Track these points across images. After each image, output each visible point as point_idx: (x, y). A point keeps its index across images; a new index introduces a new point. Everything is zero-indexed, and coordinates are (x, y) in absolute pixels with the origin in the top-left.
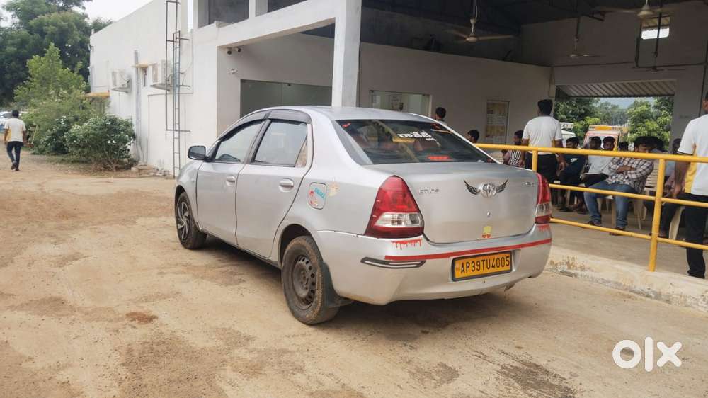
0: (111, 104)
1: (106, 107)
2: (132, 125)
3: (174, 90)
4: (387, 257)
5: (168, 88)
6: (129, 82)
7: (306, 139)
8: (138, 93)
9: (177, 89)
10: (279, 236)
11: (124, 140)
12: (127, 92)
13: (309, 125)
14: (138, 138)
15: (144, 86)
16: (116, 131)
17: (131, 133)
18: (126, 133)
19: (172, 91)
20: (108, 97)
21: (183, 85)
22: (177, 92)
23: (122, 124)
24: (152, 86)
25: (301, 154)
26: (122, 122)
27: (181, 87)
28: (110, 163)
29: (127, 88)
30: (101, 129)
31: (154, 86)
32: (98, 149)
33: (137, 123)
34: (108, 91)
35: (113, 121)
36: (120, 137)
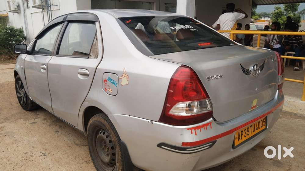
0: (10, 20)
1: (7, 22)
2: (23, 32)
3: (48, 9)
4: (184, 144)
5: (43, 7)
6: (19, 6)
7: (96, 34)
8: (24, 12)
9: (50, 7)
10: (81, 113)
11: (20, 41)
12: (18, 13)
13: (97, 24)
14: (28, 39)
15: (28, 8)
16: (15, 36)
17: (23, 37)
18: (20, 36)
19: (46, 10)
20: (7, 16)
21: (53, 5)
22: (50, 9)
23: (17, 31)
24: (32, 7)
25: (93, 47)
26: (17, 30)
27: (51, 6)
28: (13, 55)
29: (17, 10)
30: (4, 35)
31: (35, 7)
32: (5, 47)
33: (26, 31)
34: (7, 13)
35: (12, 29)
36: (17, 39)
